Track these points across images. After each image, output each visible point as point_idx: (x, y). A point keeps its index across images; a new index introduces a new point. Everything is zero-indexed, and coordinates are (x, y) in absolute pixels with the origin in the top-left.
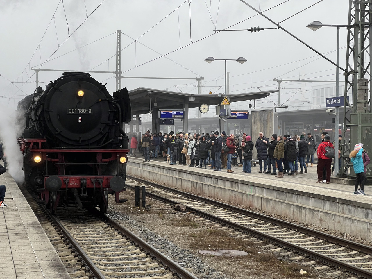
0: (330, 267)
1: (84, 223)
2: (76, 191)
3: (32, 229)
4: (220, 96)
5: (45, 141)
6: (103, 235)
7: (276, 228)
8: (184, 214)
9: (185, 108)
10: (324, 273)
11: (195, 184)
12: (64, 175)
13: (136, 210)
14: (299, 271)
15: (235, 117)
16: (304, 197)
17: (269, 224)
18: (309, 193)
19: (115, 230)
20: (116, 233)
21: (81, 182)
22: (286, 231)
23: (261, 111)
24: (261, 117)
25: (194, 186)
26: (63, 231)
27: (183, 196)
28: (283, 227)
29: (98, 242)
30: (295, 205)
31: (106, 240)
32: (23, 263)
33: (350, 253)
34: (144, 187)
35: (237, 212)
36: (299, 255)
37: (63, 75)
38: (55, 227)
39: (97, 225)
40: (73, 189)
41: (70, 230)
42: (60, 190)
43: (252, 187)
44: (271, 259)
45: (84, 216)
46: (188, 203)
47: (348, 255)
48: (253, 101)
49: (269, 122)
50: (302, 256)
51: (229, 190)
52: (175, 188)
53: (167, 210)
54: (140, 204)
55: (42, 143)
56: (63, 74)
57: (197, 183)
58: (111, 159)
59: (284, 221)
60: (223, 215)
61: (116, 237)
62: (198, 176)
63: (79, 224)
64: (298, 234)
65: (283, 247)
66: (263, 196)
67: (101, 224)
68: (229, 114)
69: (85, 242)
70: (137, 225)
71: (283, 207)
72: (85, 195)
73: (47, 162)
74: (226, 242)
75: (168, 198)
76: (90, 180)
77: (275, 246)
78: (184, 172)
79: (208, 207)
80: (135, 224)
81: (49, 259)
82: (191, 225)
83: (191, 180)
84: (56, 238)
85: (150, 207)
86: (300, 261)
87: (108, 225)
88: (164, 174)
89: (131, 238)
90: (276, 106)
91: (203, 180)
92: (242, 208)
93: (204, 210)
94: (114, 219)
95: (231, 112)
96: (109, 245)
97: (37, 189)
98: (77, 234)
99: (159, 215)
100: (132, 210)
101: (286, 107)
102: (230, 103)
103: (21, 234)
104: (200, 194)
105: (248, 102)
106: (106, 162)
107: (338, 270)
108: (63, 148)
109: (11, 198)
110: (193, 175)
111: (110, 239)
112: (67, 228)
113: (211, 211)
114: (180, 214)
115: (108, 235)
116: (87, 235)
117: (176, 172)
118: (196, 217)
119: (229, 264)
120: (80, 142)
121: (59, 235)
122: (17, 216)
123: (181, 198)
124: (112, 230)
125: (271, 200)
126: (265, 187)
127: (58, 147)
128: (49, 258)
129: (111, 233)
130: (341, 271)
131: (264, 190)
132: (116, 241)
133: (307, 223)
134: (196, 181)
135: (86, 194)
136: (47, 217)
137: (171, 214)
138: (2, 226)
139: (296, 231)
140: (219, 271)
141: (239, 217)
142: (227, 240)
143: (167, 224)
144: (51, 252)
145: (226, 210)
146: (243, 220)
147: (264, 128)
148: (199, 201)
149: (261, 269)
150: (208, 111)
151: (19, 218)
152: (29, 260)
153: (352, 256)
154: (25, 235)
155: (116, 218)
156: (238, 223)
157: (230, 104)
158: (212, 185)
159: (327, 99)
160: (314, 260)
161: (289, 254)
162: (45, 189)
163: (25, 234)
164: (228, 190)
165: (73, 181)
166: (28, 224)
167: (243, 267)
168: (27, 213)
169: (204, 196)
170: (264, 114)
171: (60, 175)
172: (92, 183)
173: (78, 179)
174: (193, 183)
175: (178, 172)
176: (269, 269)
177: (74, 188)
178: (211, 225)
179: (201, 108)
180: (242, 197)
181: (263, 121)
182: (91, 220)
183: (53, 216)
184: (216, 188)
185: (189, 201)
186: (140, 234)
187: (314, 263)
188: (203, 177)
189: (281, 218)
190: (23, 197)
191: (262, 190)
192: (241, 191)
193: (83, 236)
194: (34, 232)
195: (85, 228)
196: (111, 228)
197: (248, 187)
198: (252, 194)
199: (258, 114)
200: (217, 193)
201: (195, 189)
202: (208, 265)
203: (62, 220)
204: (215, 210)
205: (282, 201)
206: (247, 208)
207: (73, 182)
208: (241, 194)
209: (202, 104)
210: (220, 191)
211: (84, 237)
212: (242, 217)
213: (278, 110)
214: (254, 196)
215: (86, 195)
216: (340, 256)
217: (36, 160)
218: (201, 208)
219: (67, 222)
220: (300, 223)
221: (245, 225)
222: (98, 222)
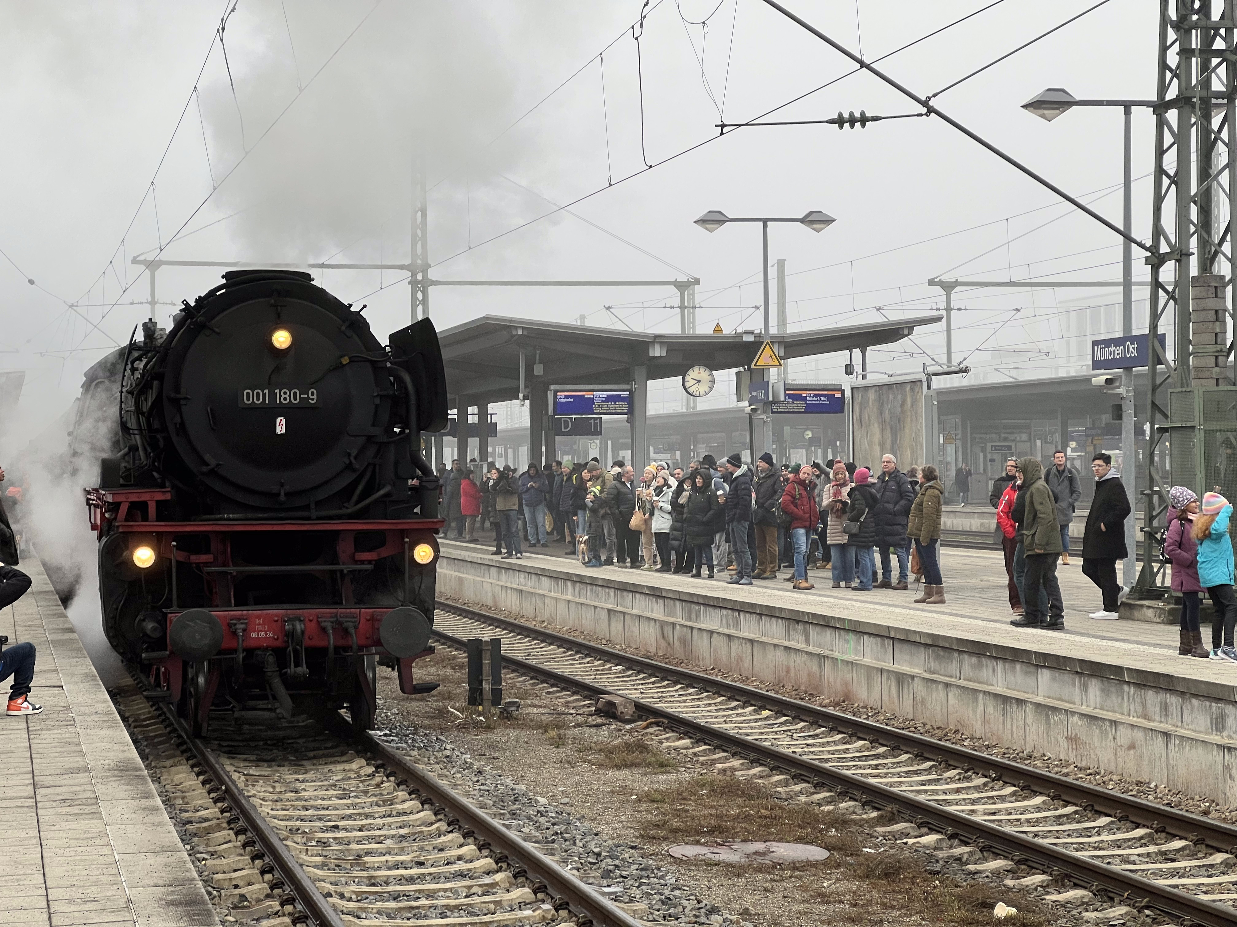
0: (1095, 895)
1: (300, 763)
2: (271, 659)
3: (115, 784)
4: (751, 338)
5: (168, 497)
6: (358, 801)
7: (925, 770)
8: (628, 727)
9: (634, 380)
10: (1074, 912)
11: (668, 630)
12: (230, 606)
13: (472, 719)
14: (992, 907)
15: (800, 406)
16: (1018, 666)
17: (905, 757)
18: (1035, 652)
19: (398, 785)
20: (400, 793)
21: (287, 627)
22: (959, 779)
23: (881, 386)
24: (882, 404)
25: (666, 635)
26: (228, 790)
27: (628, 669)
28: (950, 765)
29: (341, 823)
30: (989, 693)
31: (367, 816)
32: (76, 893)
33: (1164, 848)
34: (496, 643)
35: (802, 717)
36: (996, 856)
37: (224, 281)
38: (201, 778)
39: (340, 767)
40: (259, 652)
41: (253, 785)
42: (217, 655)
43: (851, 637)
44: (905, 869)
45: (301, 741)
46: (642, 693)
47: (1156, 854)
48: (857, 352)
49: (909, 420)
50: (1006, 858)
51: (778, 646)
52: (604, 642)
53: (572, 714)
54: (485, 697)
55: (158, 502)
56: (223, 277)
57: (674, 625)
58: (385, 552)
59: (953, 746)
60: (755, 728)
61: (400, 807)
62: (677, 603)
63: (284, 766)
64: (996, 787)
65: (944, 831)
66: (887, 665)
67: (354, 766)
68: (779, 397)
69: (298, 823)
70: (470, 767)
71: (952, 700)
72: (299, 670)
73: (174, 564)
74: (760, 817)
75: (577, 678)
76: (315, 621)
77: (919, 827)
78: (632, 592)
79: (710, 705)
80: (466, 762)
81: (161, 882)
82: (650, 764)
83: (654, 615)
84: (203, 813)
85: (518, 707)
86: (997, 874)
87: (377, 767)
88: (569, 597)
89: (450, 808)
90: (930, 370)
91: (694, 616)
92: (820, 705)
93: (694, 712)
94: (398, 748)
95: (786, 389)
96: (378, 833)
97: (144, 655)
98: (275, 797)
99: (546, 731)
100: (458, 718)
101: (966, 370)
102: (782, 362)
103: (79, 802)
104: (686, 661)
105: (841, 357)
106: (370, 562)
107: (1121, 902)
108: (229, 519)
109: (59, 684)
110: (661, 601)
111: (381, 814)
112: (243, 778)
113: (716, 717)
114: (613, 726)
115: (374, 799)
116: (306, 800)
117: (607, 590)
118: (668, 735)
119: (766, 890)
120: (282, 498)
121: (215, 802)
122: (69, 743)
123: (623, 677)
124: (389, 785)
125: (913, 677)
126: (892, 635)
127: (212, 517)
128: (165, 877)
129: (385, 792)
130: (1129, 905)
131: (889, 644)
132: (402, 818)
133: (1028, 749)
134: (672, 620)
135: (302, 666)
136: (178, 745)
137: (588, 730)
138: (22, 776)
139: (990, 777)
140: (731, 911)
141: (809, 736)
142: (763, 811)
143: (569, 763)
144: (171, 860)
145: (766, 713)
146: (822, 745)
147: (894, 442)
148: (679, 686)
149: (869, 903)
150: (711, 388)
151: (77, 748)
152: (96, 884)
153: (1171, 856)
154: (92, 804)
155: (404, 745)
156: (805, 753)
157: (780, 365)
158: (721, 630)
159: (1095, 343)
160: (1044, 872)
161: (962, 854)
162: (168, 653)
163: (93, 801)
164: (775, 645)
165: (259, 624)
166: (106, 767)
167: (811, 896)
168: (103, 732)
169: (696, 668)
170: (891, 397)
171: (217, 606)
172: (324, 630)
173: (276, 619)
174: (662, 625)
175: (612, 592)
176: (895, 903)
177: (266, 649)
178: (713, 762)
179: (688, 378)
180: (820, 666)
181: (888, 420)
182: (321, 752)
183: (197, 741)
184: (736, 641)
185: (648, 683)
186: (481, 796)
187: (1043, 881)
188: (693, 606)
189: (945, 735)
190: (95, 680)
191: (883, 645)
192: (818, 651)
193: (292, 805)
194: (123, 795)
195: (301, 777)
196: (385, 779)
197: (840, 635)
198: (850, 657)
199: (872, 395)
200: (740, 658)
201: (669, 644)
202: (697, 892)
203: (226, 755)
204: (731, 712)
205: (949, 679)
206: (836, 704)
207: (260, 628)
208: (815, 661)
209: (691, 366)
210: (749, 651)
211: (296, 808)
212: (817, 735)
213: (938, 383)
214: (857, 664)
215: (303, 670)
216: (1132, 858)
217: (139, 559)
218: (685, 707)
219: (245, 760)
220: (1006, 751)
221: (827, 761)
222: (344, 758)
